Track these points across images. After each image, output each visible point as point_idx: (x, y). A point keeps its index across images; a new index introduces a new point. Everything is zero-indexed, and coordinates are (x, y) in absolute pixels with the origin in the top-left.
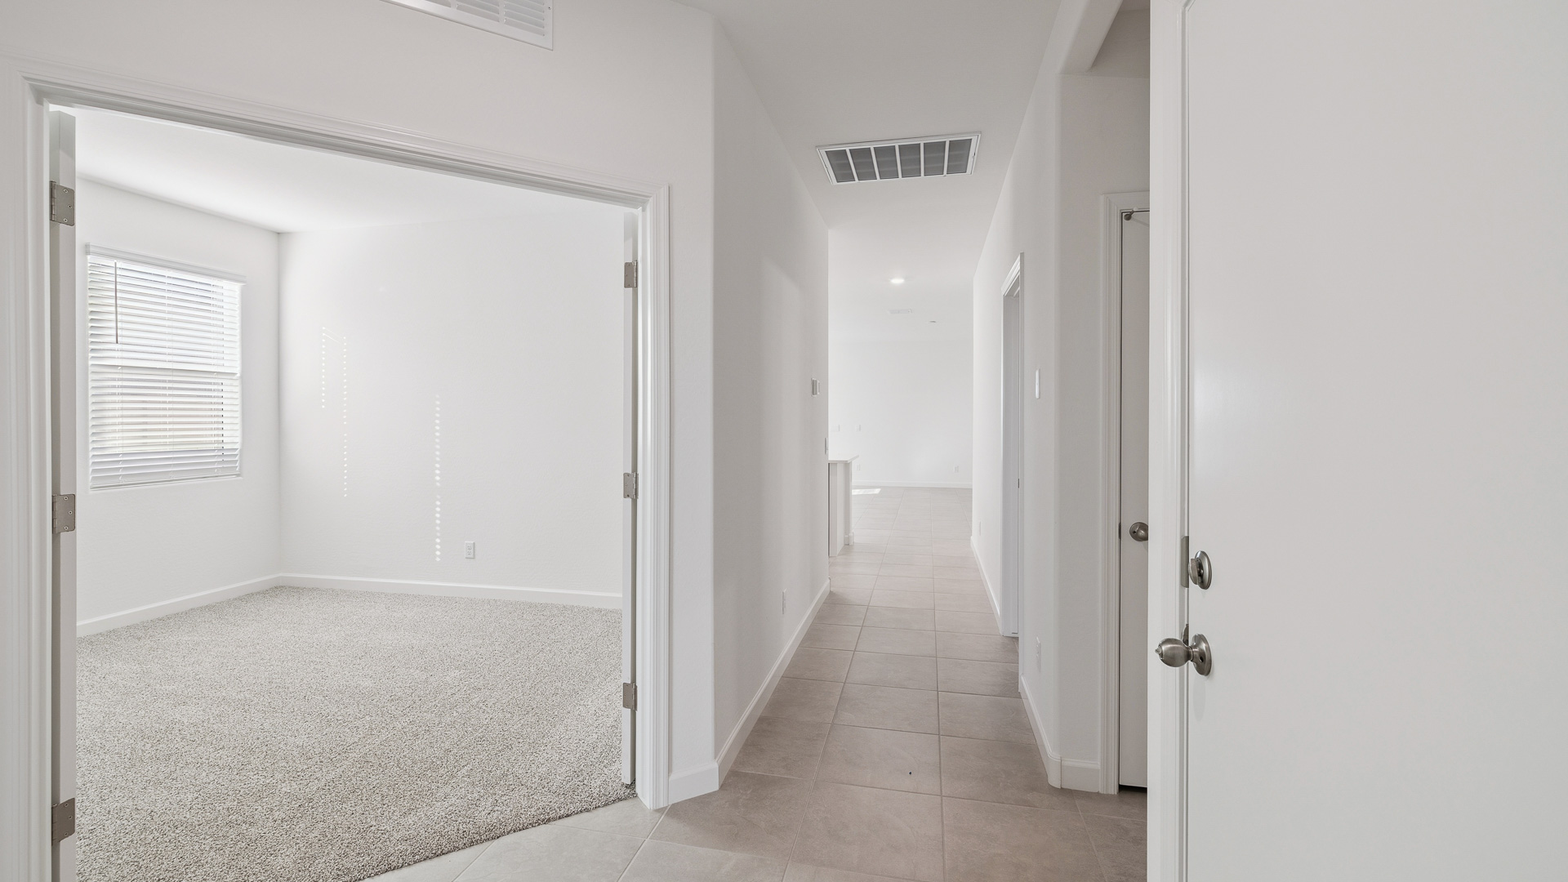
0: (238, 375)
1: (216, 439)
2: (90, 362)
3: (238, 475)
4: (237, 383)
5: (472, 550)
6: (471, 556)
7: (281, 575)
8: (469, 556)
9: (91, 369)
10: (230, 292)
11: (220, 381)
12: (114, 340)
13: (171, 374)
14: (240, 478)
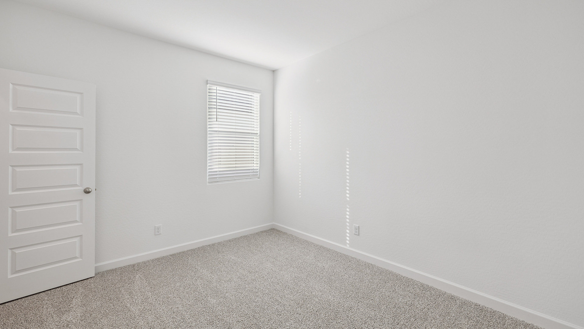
0: (259, 134)
1: (251, 162)
2: (208, 126)
3: (259, 178)
4: (258, 138)
5: (357, 230)
6: (357, 234)
7: (274, 223)
8: (356, 233)
9: (208, 132)
10: (256, 97)
11: (252, 137)
12: (215, 120)
13: (235, 134)
14: (259, 179)
